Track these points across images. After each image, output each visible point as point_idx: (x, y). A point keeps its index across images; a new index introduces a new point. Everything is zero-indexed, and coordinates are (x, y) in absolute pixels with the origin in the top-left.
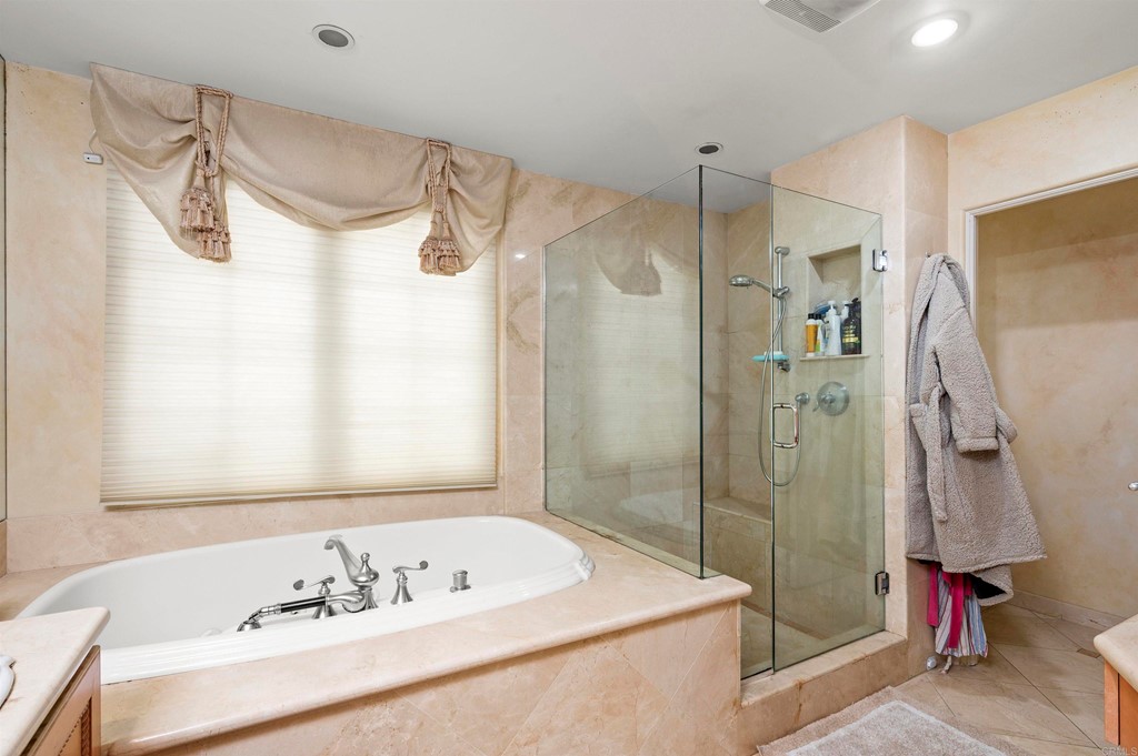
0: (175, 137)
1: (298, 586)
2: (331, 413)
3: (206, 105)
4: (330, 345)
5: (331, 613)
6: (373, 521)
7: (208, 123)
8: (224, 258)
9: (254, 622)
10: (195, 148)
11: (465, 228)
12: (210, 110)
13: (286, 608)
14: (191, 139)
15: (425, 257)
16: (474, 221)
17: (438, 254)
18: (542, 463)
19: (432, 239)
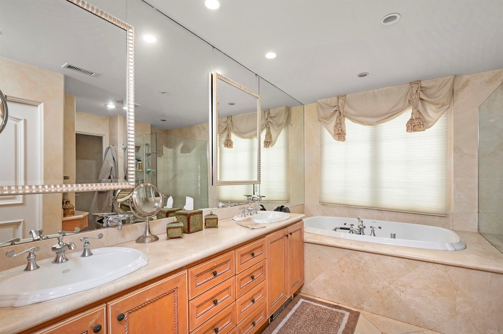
0: (332, 112)
1: (345, 224)
2: (375, 184)
3: (340, 100)
4: (375, 162)
5: (353, 233)
6: (390, 220)
7: (340, 105)
8: (344, 139)
9: (335, 230)
10: (337, 113)
11: (429, 111)
12: (341, 101)
13: (341, 228)
14: (336, 111)
15: (408, 127)
16: (433, 107)
17: (413, 125)
18: (477, 210)
19: (412, 120)
